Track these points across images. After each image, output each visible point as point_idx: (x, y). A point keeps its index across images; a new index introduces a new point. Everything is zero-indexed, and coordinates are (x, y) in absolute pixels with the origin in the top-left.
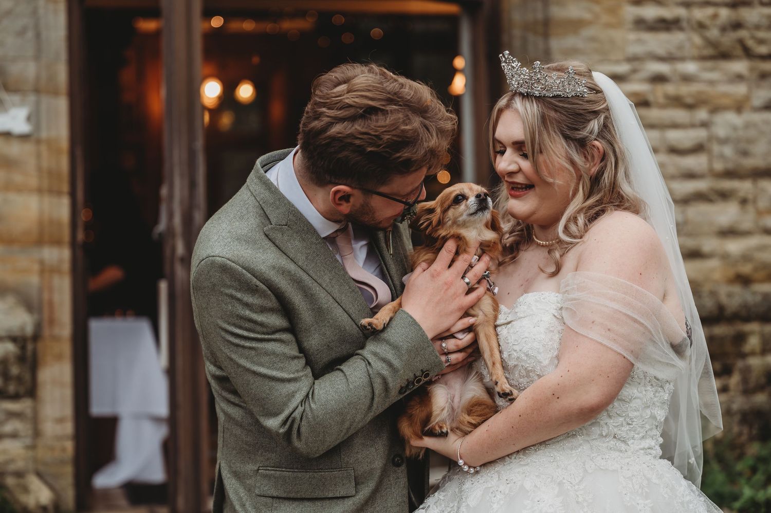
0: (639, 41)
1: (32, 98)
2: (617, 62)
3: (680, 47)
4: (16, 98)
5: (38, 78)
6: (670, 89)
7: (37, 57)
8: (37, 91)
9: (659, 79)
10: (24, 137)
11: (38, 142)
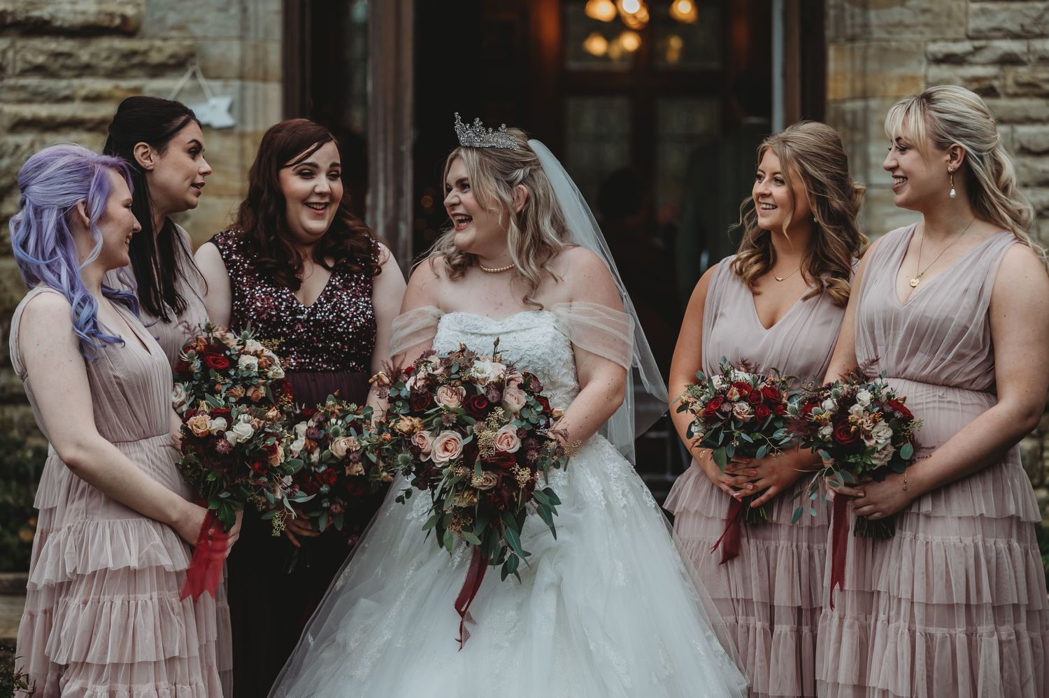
0: (984, 12)
1: (236, 84)
2: (956, 41)
3: (1038, 20)
4: (217, 85)
5: (243, 61)
6: (1024, 73)
7: (242, 38)
8: (242, 77)
9: (1008, 60)
10: (225, 131)
11: (242, 136)
